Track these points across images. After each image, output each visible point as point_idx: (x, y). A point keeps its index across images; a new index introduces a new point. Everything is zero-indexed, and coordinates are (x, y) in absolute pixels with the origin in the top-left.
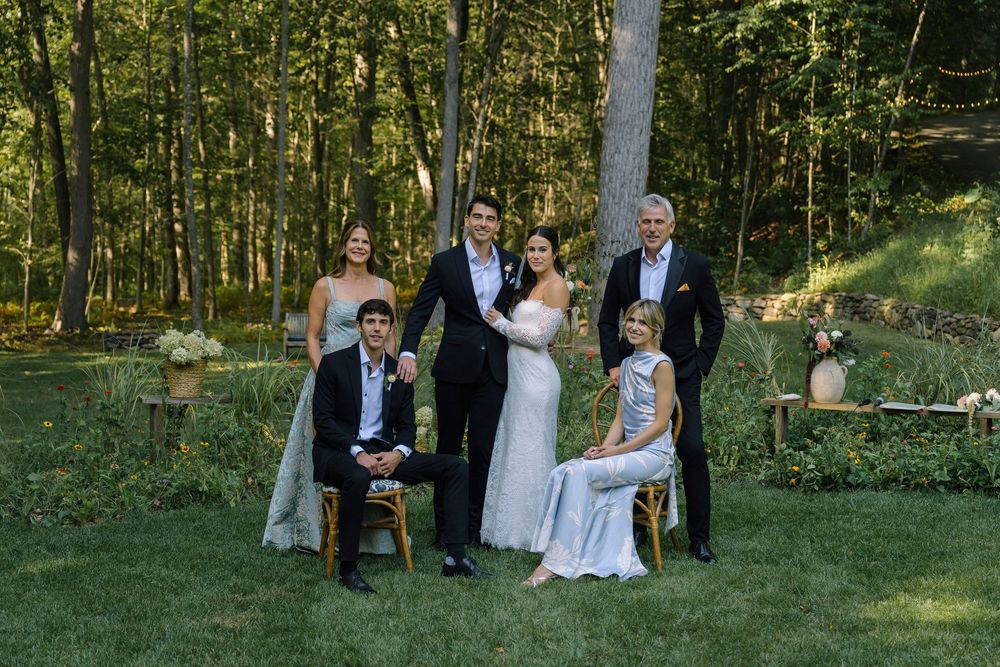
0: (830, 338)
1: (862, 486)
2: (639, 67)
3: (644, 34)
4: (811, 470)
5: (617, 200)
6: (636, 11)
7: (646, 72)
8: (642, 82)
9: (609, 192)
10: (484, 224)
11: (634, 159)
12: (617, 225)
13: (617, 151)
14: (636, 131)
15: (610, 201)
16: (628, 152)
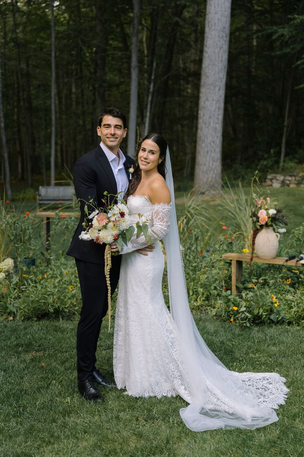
0: (268, 214)
1: (280, 322)
2: (218, 54)
3: (221, 36)
4: (243, 312)
5: (207, 126)
6: (217, 24)
7: (222, 57)
8: (220, 62)
9: (203, 122)
10: (113, 132)
11: (216, 104)
12: (207, 139)
13: (207, 100)
14: (217, 89)
15: (204, 126)
16: (213, 100)
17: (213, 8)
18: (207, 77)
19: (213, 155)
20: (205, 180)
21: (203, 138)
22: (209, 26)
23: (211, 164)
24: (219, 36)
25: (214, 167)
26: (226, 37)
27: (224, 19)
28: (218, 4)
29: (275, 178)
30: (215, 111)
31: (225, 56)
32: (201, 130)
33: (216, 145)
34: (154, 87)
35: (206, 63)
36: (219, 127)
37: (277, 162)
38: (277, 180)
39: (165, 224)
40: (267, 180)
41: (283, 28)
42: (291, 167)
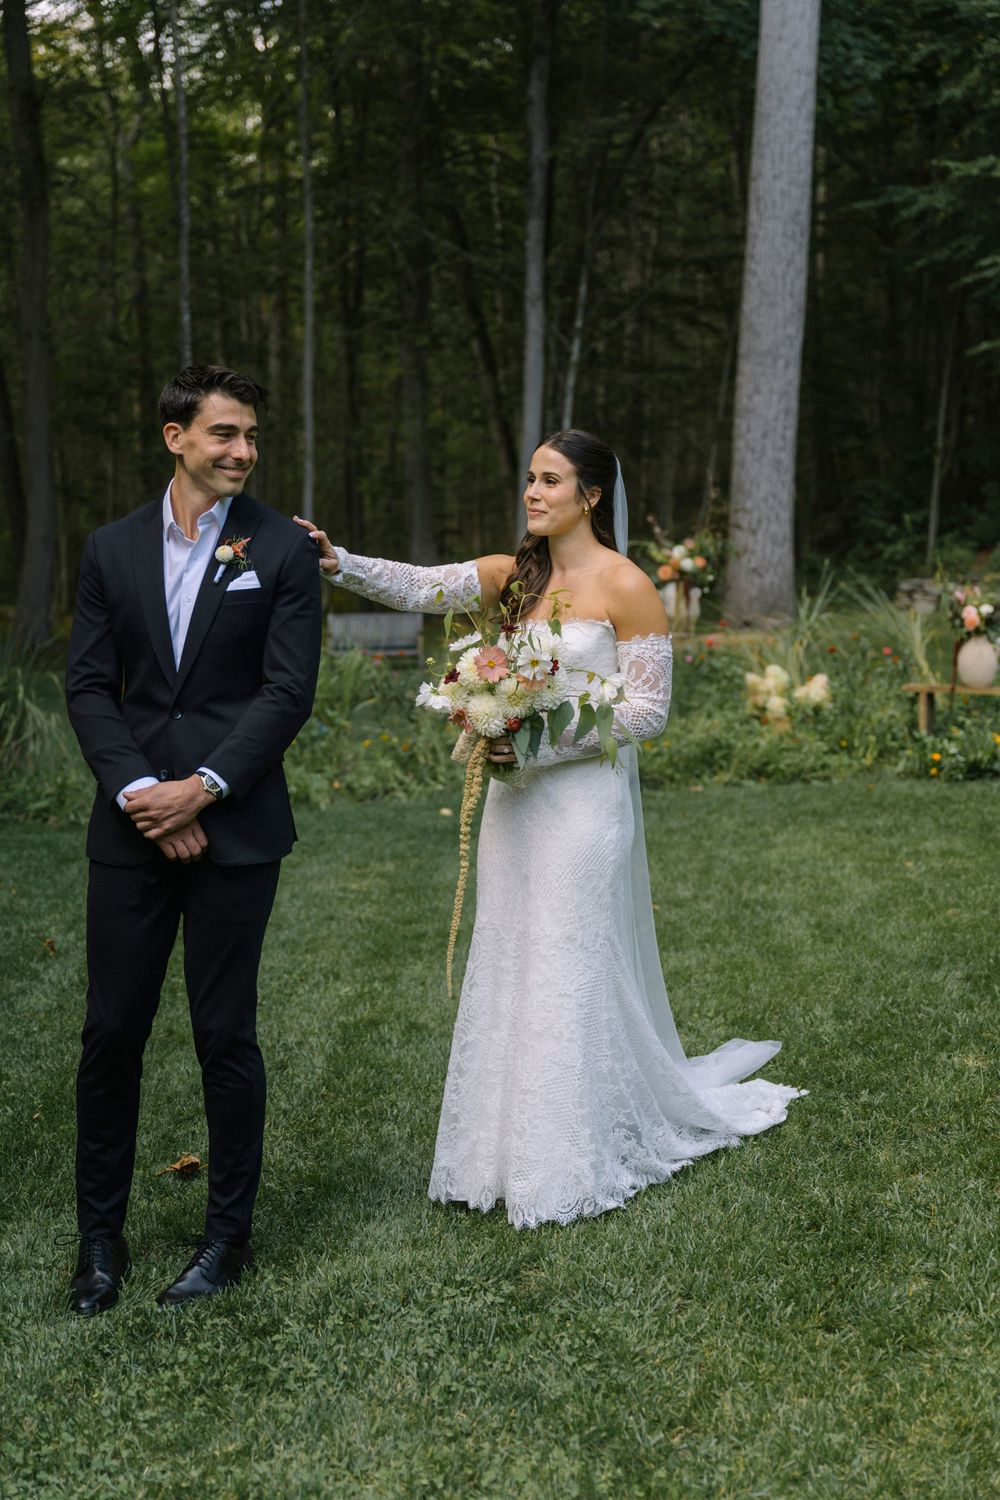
0: (979, 614)
2: (784, 277)
3: (790, 233)
5: (757, 455)
6: (779, 204)
7: (793, 284)
8: (787, 297)
11: (779, 400)
12: (758, 488)
13: (757, 391)
14: (781, 363)
15: (749, 456)
16: (771, 391)
17: (768, 164)
18: (757, 335)
19: (774, 528)
20: (754, 592)
21: (747, 487)
22: (758, 209)
23: (768, 551)
24: (785, 235)
25: (775, 559)
26: (802, 236)
27: (796, 192)
28: (781, 156)
29: (921, 589)
30: (776, 419)
31: (800, 284)
32: (743, 466)
33: (780, 503)
34: (582, 349)
35: (751, 300)
36: (787, 458)
37: (921, 548)
38: (926, 593)
39: (661, 696)
40: (899, 595)
41: (931, 192)
42: (961, 560)
